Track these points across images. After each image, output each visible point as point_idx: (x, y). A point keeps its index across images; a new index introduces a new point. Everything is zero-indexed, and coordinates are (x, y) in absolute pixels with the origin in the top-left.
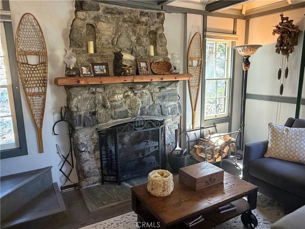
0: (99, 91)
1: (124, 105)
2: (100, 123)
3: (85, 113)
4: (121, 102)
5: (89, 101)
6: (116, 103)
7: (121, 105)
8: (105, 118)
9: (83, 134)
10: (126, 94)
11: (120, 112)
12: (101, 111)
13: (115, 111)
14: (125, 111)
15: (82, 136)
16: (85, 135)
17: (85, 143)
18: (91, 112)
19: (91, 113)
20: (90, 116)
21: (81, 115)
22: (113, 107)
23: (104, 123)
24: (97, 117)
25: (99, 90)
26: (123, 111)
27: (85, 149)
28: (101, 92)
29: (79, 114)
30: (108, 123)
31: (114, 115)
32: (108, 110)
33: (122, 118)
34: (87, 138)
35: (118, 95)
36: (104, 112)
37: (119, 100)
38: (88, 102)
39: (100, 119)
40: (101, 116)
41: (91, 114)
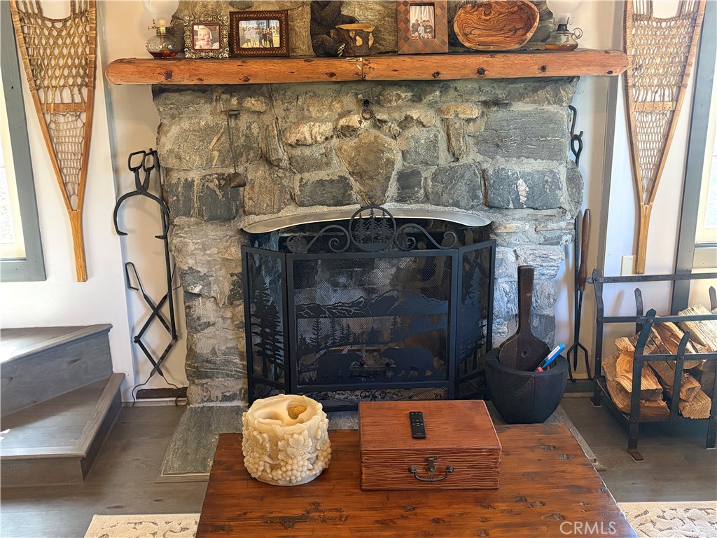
0: (253, 109)
1: (335, 160)
2: (251, 214)
3: (205, 176)
4: (324, 151)
5: (218, 140)
6: (307, 151)
7: (325, 160)
8: (270, 200)
9: (198, 243)
11: (321, 183)
12: (256, 174)
13: (302, 179)
14: (338, 181)
15: (193, 248)
16: (203, 244)
17: (203, 270)
18: (223, 174)
19: (223, 179)
20: (220, 187)
21: (193, 181)
22: (298, 165)
23: (264, 214)
24: (241, 193)
25: (251, 103)
26: (332, 181)
27: (201, 290)
28: (259, 113)
29: (186, 180)
31: (300, 190)
32: (280, 175)
33: (329, 205)
34: (209, 255)
35: (312, 123)
36: (265, 179)
37: (316, 142)
38: (215, 140)
39: (250, 199)
40: (256, 189)
41: (223, 182)
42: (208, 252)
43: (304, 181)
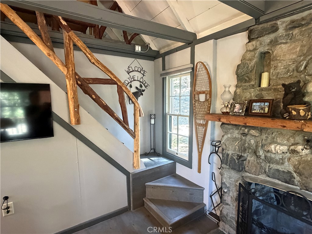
0: (253, 134)
1: (286, 163)
2: (247, 172)
3: (233, 154)
4: (281, 157)
5: (238, 143)
6: (273, 156)
7: (281, 161)
8: (255, 169)
9: (228, 175)
10: (292, 147)
11: (278, 170)
12: (251, 158)
14: (287, 173)
15: (226, 176)
16: (230, 176)
17: (228, 185)
18: (239, 155)
20: (237, 159)
21: (229, 154)
22: (269, 160)
23: (252, 174)
24: (245, 163)
25: (253, 132)
26: (283, 172)
27: (227, 191)
28: (255, 136)
29: (227, 153)
30: (258, 177)
31: (268, 170)
32: (261, 161)
33: (282, 181)
34: (231, 181)
35: (276, 145)
36: (254, 161)
37: (277, 153)
38: (237, 143)
39: (247, 167)
40: (250, 164)
41: (238, 158)
42: (231, 179)
43: (270, 167)
